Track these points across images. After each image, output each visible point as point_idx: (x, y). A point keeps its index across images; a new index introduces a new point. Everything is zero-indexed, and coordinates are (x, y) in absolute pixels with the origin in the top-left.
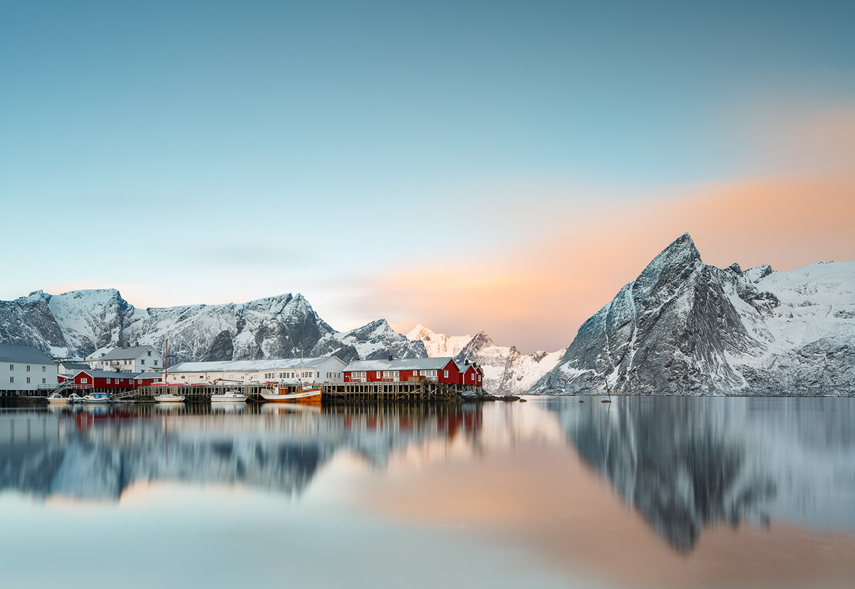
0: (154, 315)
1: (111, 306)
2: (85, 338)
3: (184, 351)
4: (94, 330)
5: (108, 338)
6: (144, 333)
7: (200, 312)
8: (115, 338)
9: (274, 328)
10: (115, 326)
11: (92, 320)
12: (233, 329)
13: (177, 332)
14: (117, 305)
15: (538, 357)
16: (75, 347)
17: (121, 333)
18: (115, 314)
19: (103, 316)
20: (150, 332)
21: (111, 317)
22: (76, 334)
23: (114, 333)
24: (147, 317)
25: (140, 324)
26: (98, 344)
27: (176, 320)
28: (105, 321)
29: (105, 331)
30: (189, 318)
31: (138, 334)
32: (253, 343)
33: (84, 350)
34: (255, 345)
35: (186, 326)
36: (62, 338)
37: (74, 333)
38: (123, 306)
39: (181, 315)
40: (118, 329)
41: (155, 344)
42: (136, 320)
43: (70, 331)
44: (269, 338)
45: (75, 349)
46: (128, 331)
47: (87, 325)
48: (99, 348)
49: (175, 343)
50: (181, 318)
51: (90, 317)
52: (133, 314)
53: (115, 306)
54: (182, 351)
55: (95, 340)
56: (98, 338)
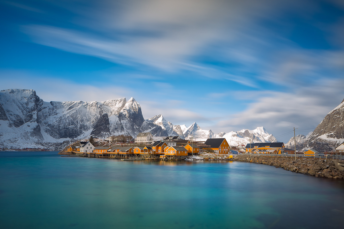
0: (55, 105)
1: (31, 99)
2: (17, 116)
3: (73, 126)
4: (22, 112)
5: (31, 116)
6: (50, 115)
7: (80, 105)
8: (35, 117)
9: (126, 115)
10: (34, 110)
11: (20, 106)
12: (97, 115)
13: (68, 115)
14: (34, 99)
15: (221, 135)
16: (12, 121)
17: (37, 114)
18: (34, 103)
19: (27, 104)
20: (53, 114)
21: (32, 105)
22: (12, 114)
23: (34, 114)
24: (51, 106)
25: (47, 110)
26: (25, 120)
27: (67, 109)
28: (28, 107)
29: (29, 112)
30: (74, 108)
31: (46, 116)
32: (118, 122)
33: (17, 123)
34: (119, 123)
35: (73, 112)
36: (5, 115)
37: (11, 113)
38: (37, 100)
39: (70, 106)
40: (36, 112)
41: (56, 121)
42: (45, 108)
43: (8, 111)
44: (124, 120)
45: (11, 122)
46: (40, 113)
47: (18, 109)
48: (26, 122)
49: (67, 121)
50: (70, 108)
51: (20, 104)
52: (43, 104)
53: (33, 99)
54: (71, 126)
55: (23, 117)
56: (25, 116)
